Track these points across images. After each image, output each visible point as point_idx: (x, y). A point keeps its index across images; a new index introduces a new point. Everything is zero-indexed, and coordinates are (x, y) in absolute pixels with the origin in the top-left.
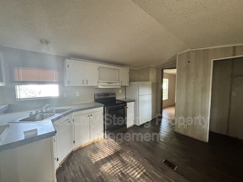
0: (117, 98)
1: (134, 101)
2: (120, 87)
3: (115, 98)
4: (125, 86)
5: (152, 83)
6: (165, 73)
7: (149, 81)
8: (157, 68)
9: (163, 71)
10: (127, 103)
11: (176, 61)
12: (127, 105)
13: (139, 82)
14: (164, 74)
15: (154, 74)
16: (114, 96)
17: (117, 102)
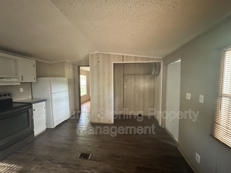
0: (15, 100)
1: (45, 100)
2: (20, 84)
3: (11, 100)
4: (31, 83)
5: (68, 79)
6: (82, 70)
7: (65, 77)
8: (74, 65)
9: (80, 68)
10: (33, 105)
11: (89, 60)
12: (33, 107)
13: (51, 78)
14: (80, 71)
15: (71, 70)
16: (7, 97)
17: (15, 105)
